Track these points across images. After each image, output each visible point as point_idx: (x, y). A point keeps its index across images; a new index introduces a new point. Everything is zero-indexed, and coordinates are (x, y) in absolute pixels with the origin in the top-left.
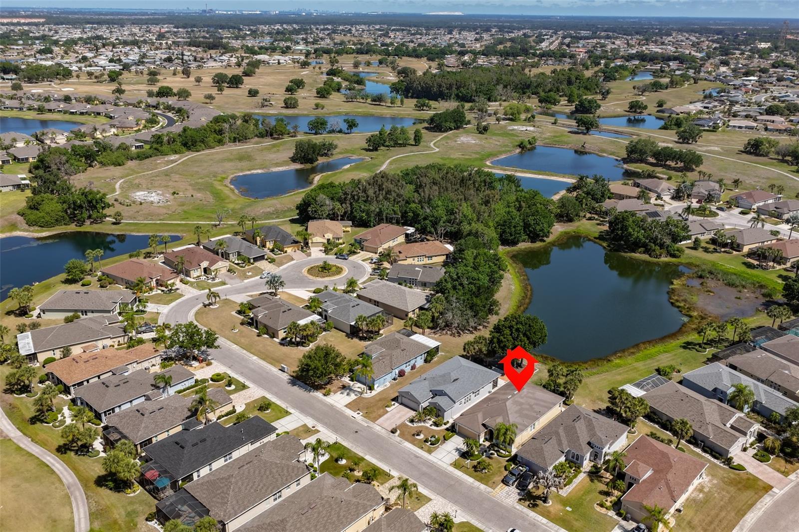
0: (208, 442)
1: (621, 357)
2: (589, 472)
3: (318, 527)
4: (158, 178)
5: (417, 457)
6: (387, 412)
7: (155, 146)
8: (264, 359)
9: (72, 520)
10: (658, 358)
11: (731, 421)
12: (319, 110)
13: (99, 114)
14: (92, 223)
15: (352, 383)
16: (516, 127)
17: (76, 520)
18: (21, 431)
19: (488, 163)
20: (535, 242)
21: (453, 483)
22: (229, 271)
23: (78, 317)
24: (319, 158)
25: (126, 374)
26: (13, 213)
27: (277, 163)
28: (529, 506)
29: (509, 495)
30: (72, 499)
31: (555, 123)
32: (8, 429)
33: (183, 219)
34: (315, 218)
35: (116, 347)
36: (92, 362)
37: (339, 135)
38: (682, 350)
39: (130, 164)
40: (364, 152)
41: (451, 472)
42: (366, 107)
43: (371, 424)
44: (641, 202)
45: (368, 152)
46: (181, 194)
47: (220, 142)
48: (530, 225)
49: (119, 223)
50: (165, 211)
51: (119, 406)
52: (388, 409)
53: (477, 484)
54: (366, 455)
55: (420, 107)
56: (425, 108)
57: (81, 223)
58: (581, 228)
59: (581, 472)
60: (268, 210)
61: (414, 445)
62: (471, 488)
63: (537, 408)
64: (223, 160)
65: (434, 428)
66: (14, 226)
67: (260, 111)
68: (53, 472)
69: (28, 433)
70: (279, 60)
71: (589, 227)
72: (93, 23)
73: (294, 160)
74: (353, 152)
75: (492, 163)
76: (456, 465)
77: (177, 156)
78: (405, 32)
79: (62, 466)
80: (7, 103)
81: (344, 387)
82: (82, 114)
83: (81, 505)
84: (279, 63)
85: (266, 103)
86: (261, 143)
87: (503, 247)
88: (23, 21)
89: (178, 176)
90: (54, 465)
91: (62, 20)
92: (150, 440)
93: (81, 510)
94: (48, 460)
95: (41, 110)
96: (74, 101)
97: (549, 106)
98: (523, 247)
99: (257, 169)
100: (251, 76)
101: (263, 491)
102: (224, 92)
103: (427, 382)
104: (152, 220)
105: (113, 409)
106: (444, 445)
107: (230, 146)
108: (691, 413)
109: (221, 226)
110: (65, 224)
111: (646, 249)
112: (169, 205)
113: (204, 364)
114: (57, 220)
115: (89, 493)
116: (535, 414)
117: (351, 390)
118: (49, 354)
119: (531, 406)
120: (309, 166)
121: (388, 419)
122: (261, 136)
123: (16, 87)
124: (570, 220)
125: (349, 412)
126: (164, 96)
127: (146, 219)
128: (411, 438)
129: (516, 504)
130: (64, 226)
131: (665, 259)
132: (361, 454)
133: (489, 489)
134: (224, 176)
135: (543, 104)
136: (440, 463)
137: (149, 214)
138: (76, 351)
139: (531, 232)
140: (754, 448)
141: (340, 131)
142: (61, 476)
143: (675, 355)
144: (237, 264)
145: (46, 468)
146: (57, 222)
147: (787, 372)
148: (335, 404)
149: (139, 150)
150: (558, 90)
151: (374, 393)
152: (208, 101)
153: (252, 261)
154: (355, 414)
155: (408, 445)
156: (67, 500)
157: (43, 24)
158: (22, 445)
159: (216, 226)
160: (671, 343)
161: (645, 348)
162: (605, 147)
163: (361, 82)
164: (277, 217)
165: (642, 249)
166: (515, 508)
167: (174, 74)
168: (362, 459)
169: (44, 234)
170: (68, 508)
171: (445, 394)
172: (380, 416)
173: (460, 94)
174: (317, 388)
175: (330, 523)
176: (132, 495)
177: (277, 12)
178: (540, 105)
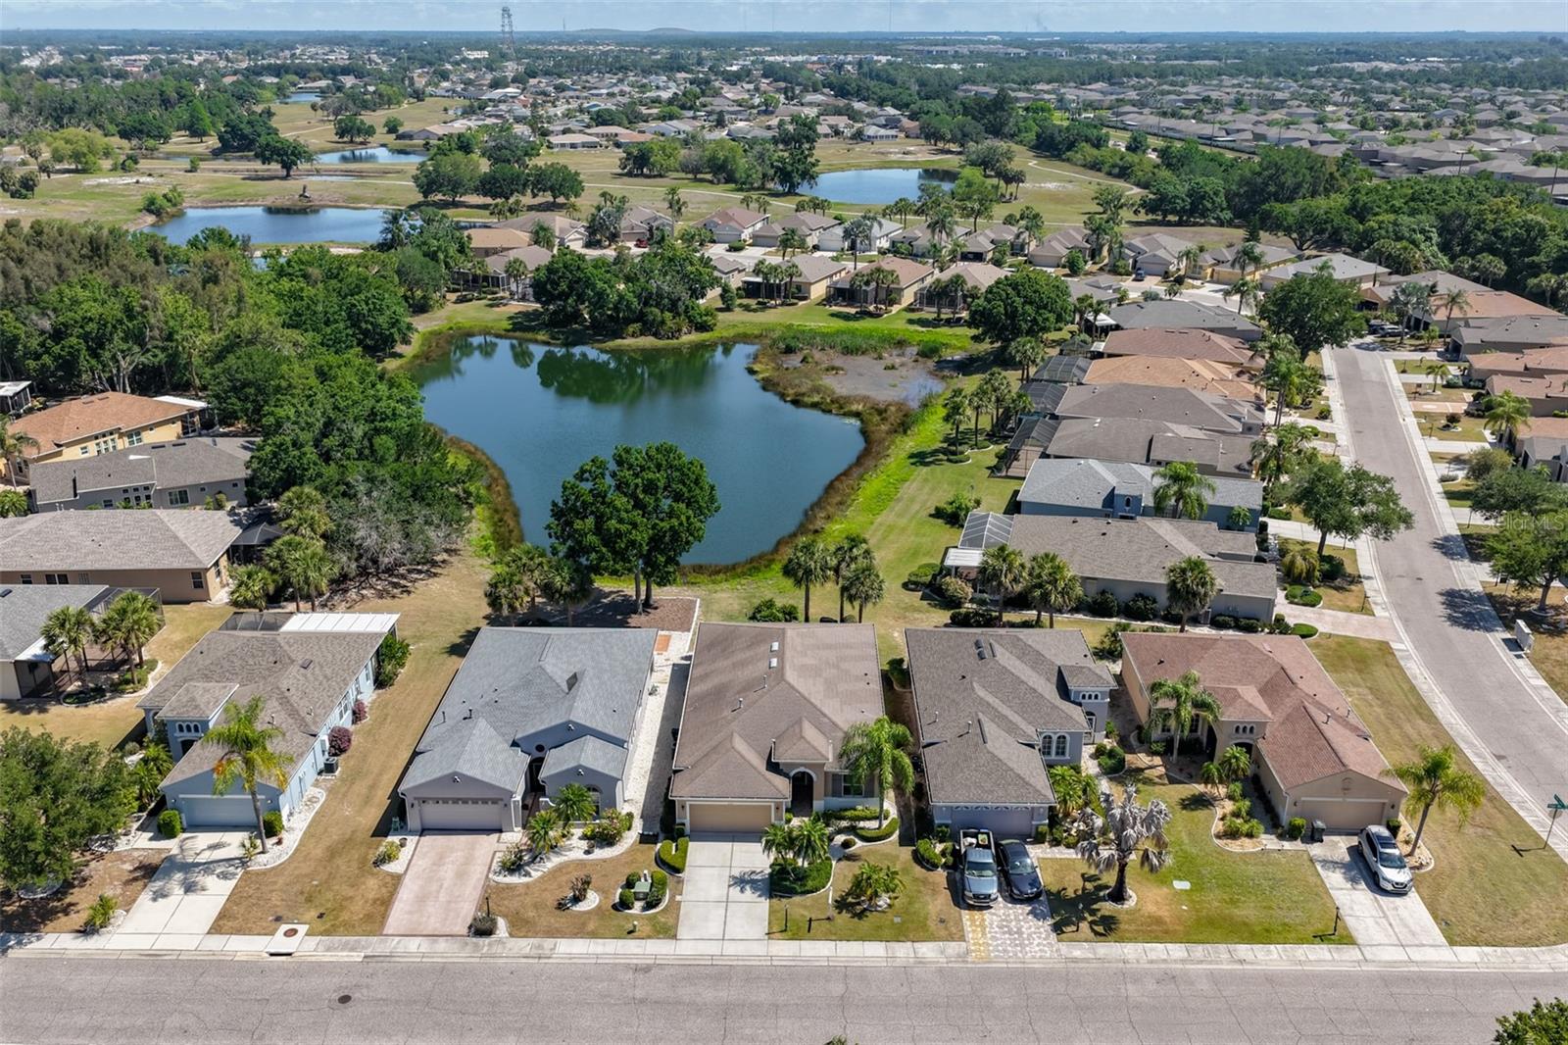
2: (1105, 771)
5: (647, 969)
6: (400, 877)
15: (171, 846)
21: (837, 989)
28: (1096, 932)
29: (1018, 935)
41: (794, 958)
43: (375, 945)
52: (392, 868)
53: (903, 951)
58: (454, 321)
61: (596, 936)
65: (600, 854)
71: (468, 316)
76: (784, 929)
81: (148, 872)
106: (687, 888)
111: (645, 323)
117: (187, 867)
121: (422, 899)
124: (422, 310)
125: (248, 946)
128: (559, 920)
129: (1058, 946)
131: (688, 338)
133: (953, 948)
136: (731, 949)
143: (926, 480)
147: (1170, 434)
148: (163, 944)
151: (291, 839)
154: (279, 942)
155: (575, 948)
160: (886, 465)
162: (353, 192)
165: (636, 326)
166: (1075, 960)
172: (386, 903)
174: (30, 921)
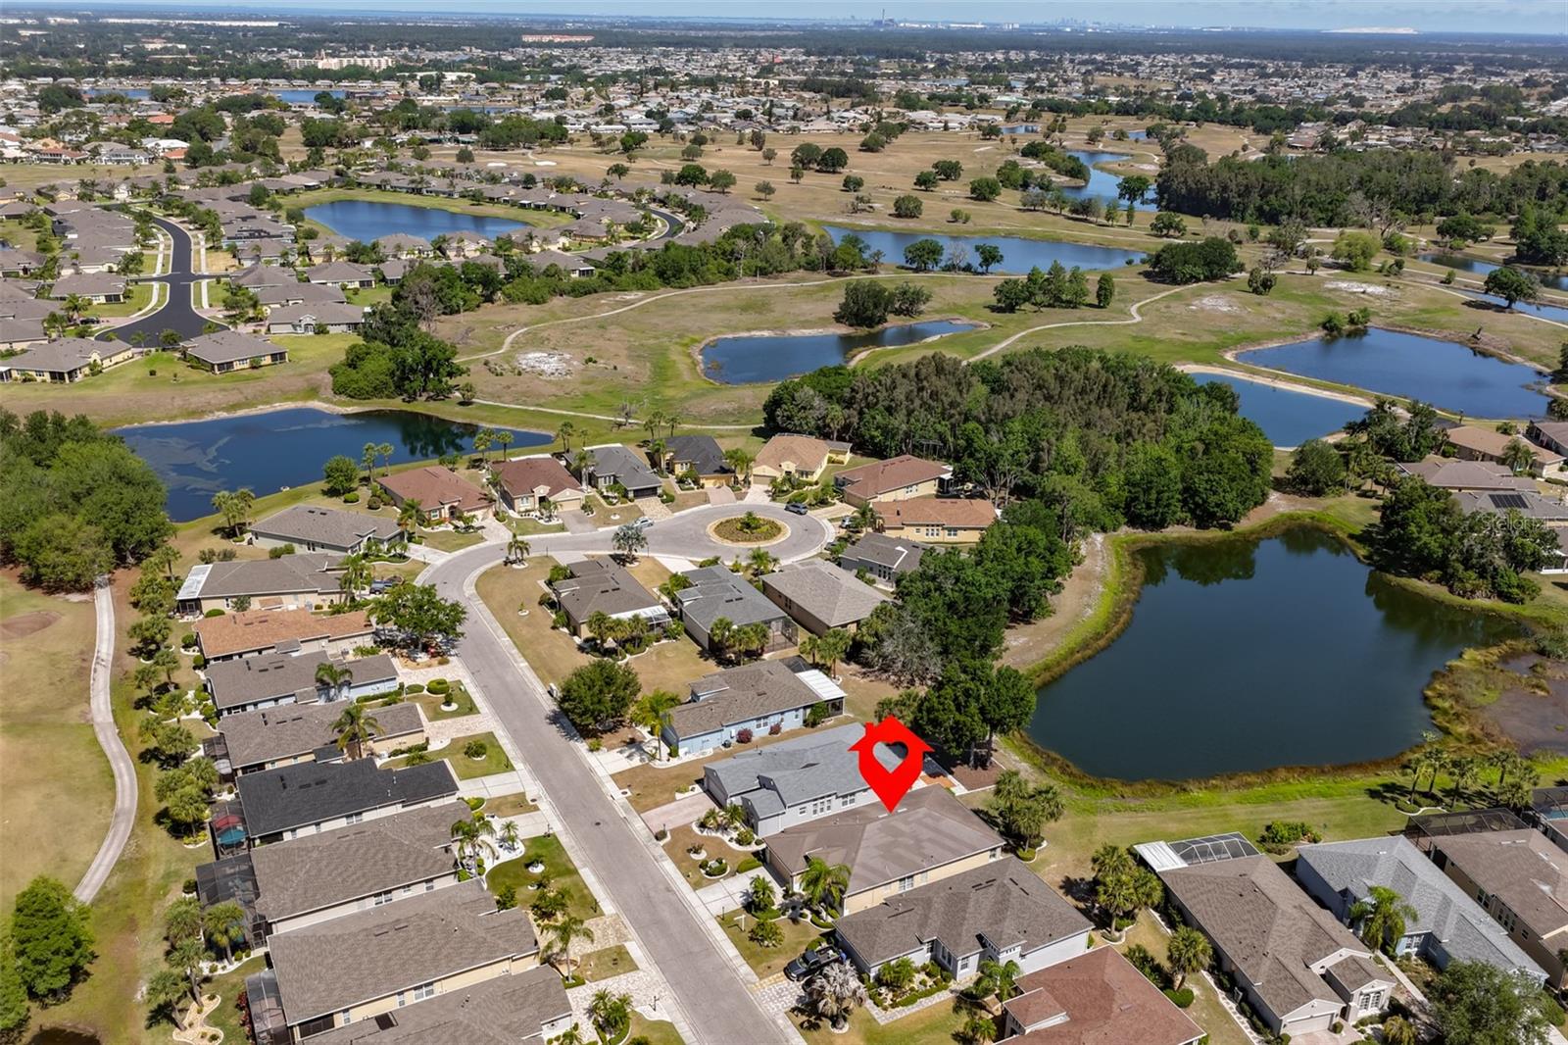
0: (328, 787)
1: (1215, 787)
2: (962, 992)
3: (392, 963)
4: (585, 331)
6: (674, 800)
7: (608, 273)
8: (535, 669)
9: (88, 865)
10: (1293, 804)
11: (1330, 961)
12: (959, 225)
13: (563, 209)
14: (429, 398)
15: (648, 738)
16: (1343, 285)
17: (94, 866)
18: (114, 716)
19: (1229, 357)
20: (1208, 528)
22: (584, 507)
23: (290, 551)
24: (890, 317)
25: (294, 655)
26: (322, 370)
27: (807, 321)
28: (801, 1025)
29: (778, 995)
30: (111, 834)
31: (1447, 282)
32: (99, 710)
33: (575, 408)
34: (788, 430)
35: (326, 609)
36: (257, 627)
37: (963, 276)
38: (1366, 798)
39: (557, 302)
40: (988, 311)
41: (708, 930)
42: (1054, 223)
43: (633, 816)
44: (1506, 470)
45: (995, 314)
46: (601, 364)
47: (729, 274)
48: (1196, 493)
49: (470, 403)
50: (554, 390)
51: (255, 704)
52: (678, 796)
53: (738, 961)
54: (585, 866)
55: (1161, 229)
56: (1172, 232)
57: (412, 398)
58: (1331, 512)
59: (946, 988)
60: (726, 406)
61: (679, 868)
62: (725, 966)
63: (929, 848)
64: (714, 308)
65: (734, 846)
66: (313, 392)
67: (846, 220)
68: (112, 786)
69: (121, 720)
70: (946, 123)
71: (1351, 511)
72: (668, 45)
73: (839, 318)
74: (963, 310)
75: (1237, 357)
76: (726, 921)
77: (641, 294)
78: (1250, 71)
79: (131, 780)
80: (434, 183)
81: (631, 743)
82: (538, 208)
83: (116, 842)
84: (946, 128)
85: (861, 206)
86: (803, 280)
87: (1131, 530)
88: (557, 40)
89: (620, 330)
90: (121, 776)
91: (621, 38)
92: (261, 766)
93: (111, 853)
94: (119, 769)
95: (476, 198)
96: (540, 185)
97: (1459, 242)
98: (1175, 535)
99: (763, 329)
100: (877, 151)
101: (357, 884)
102: (802, 181)
103: (760, 759)
104: (525, 403)
105: (244, 707)
106: (729, 880)
107: (745, 283)
108: (1246, 926)
109: (628, 427)
110: (388, 397)
111: (1445, 574)
112: (566, 381)
113: (435, 661)
114: (375, 388)
115: (138, 831)
116: (918, 860)
117: (639, 749)
118: (220, 605)
119: (918, 841)
120: (863, 331)
121: (665, 813)
122: (811, 267)
123: (465, 157)
124: (1318, 493)
125: (611, 789)
126: (689, 182)
127: (516, 401)
128: (681, 854)
129: (782, 1014)
130: (385, 400)
131: (1482, 601)
132: (577, 863)
133: (753, 977)
134: (697, 337)
135: (1447, 238)
136: (700, 909)
137: (524, 394)
138: (255, 604)
139: (1196, 504)
140: (1362, 1032)
141: (968, 269)
142: (119, 795)
143: (1340, 805)
144: (606, 498)
145: (108, 779)
146: (377, 391)
147: (1546, 888)
148: (598, 769)
149: (584, 279)
150: (1509, 210)
151: (674, 762)
152: (762, 195)
153: (631, 495)
154: (617, 793)
155: (669, 866)
156: (101, 834)
157: (586, 46)
158: (101, 738)
159: (620, 425)
160: (1355, 780)
161: (1286, 780)
162: (1525, 341)
163: (1079, 172)
164: (737, 422)
165: (1437, 573)
166: (775, 1022)
167: (740, 143)
168: (575, 872)
169: (351, 410)
170: (96, 845)
171: (774, 788)
172: (657, 805)
173: (1266, 208)
174: (585, 733)
175: (416, 962)
176: (191, 847)
177: (1017, 26)
178: (1439, 238)
